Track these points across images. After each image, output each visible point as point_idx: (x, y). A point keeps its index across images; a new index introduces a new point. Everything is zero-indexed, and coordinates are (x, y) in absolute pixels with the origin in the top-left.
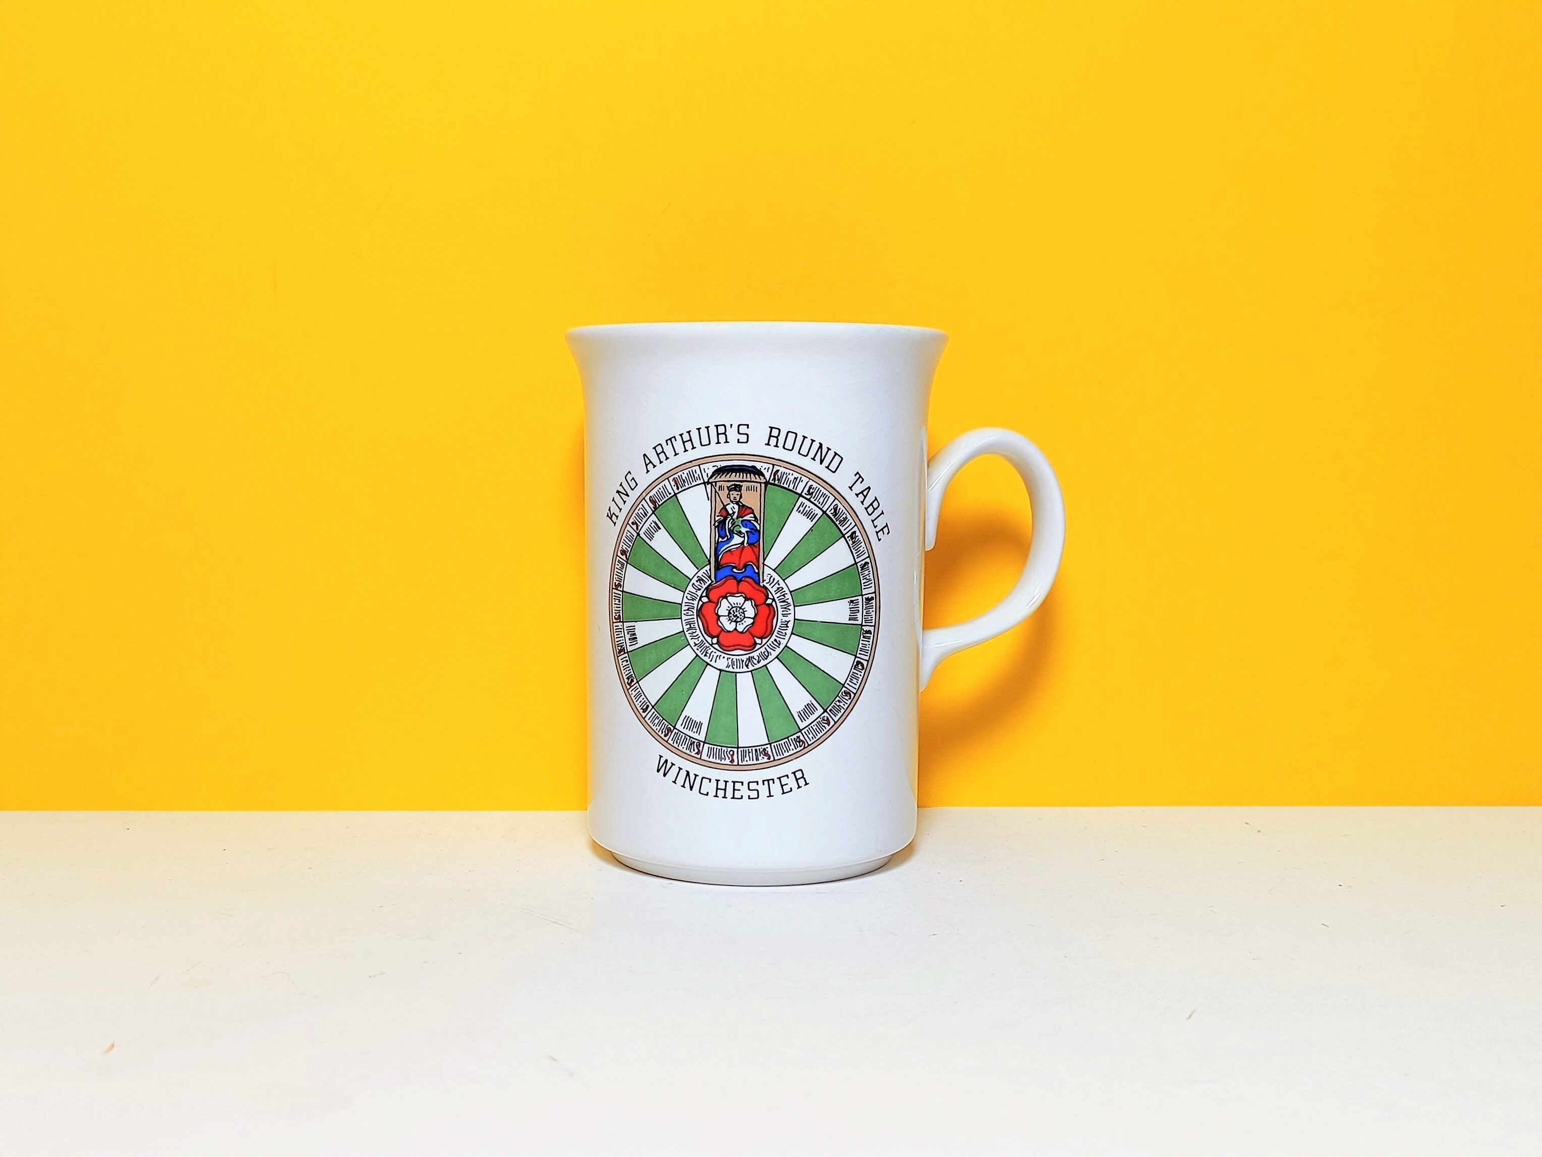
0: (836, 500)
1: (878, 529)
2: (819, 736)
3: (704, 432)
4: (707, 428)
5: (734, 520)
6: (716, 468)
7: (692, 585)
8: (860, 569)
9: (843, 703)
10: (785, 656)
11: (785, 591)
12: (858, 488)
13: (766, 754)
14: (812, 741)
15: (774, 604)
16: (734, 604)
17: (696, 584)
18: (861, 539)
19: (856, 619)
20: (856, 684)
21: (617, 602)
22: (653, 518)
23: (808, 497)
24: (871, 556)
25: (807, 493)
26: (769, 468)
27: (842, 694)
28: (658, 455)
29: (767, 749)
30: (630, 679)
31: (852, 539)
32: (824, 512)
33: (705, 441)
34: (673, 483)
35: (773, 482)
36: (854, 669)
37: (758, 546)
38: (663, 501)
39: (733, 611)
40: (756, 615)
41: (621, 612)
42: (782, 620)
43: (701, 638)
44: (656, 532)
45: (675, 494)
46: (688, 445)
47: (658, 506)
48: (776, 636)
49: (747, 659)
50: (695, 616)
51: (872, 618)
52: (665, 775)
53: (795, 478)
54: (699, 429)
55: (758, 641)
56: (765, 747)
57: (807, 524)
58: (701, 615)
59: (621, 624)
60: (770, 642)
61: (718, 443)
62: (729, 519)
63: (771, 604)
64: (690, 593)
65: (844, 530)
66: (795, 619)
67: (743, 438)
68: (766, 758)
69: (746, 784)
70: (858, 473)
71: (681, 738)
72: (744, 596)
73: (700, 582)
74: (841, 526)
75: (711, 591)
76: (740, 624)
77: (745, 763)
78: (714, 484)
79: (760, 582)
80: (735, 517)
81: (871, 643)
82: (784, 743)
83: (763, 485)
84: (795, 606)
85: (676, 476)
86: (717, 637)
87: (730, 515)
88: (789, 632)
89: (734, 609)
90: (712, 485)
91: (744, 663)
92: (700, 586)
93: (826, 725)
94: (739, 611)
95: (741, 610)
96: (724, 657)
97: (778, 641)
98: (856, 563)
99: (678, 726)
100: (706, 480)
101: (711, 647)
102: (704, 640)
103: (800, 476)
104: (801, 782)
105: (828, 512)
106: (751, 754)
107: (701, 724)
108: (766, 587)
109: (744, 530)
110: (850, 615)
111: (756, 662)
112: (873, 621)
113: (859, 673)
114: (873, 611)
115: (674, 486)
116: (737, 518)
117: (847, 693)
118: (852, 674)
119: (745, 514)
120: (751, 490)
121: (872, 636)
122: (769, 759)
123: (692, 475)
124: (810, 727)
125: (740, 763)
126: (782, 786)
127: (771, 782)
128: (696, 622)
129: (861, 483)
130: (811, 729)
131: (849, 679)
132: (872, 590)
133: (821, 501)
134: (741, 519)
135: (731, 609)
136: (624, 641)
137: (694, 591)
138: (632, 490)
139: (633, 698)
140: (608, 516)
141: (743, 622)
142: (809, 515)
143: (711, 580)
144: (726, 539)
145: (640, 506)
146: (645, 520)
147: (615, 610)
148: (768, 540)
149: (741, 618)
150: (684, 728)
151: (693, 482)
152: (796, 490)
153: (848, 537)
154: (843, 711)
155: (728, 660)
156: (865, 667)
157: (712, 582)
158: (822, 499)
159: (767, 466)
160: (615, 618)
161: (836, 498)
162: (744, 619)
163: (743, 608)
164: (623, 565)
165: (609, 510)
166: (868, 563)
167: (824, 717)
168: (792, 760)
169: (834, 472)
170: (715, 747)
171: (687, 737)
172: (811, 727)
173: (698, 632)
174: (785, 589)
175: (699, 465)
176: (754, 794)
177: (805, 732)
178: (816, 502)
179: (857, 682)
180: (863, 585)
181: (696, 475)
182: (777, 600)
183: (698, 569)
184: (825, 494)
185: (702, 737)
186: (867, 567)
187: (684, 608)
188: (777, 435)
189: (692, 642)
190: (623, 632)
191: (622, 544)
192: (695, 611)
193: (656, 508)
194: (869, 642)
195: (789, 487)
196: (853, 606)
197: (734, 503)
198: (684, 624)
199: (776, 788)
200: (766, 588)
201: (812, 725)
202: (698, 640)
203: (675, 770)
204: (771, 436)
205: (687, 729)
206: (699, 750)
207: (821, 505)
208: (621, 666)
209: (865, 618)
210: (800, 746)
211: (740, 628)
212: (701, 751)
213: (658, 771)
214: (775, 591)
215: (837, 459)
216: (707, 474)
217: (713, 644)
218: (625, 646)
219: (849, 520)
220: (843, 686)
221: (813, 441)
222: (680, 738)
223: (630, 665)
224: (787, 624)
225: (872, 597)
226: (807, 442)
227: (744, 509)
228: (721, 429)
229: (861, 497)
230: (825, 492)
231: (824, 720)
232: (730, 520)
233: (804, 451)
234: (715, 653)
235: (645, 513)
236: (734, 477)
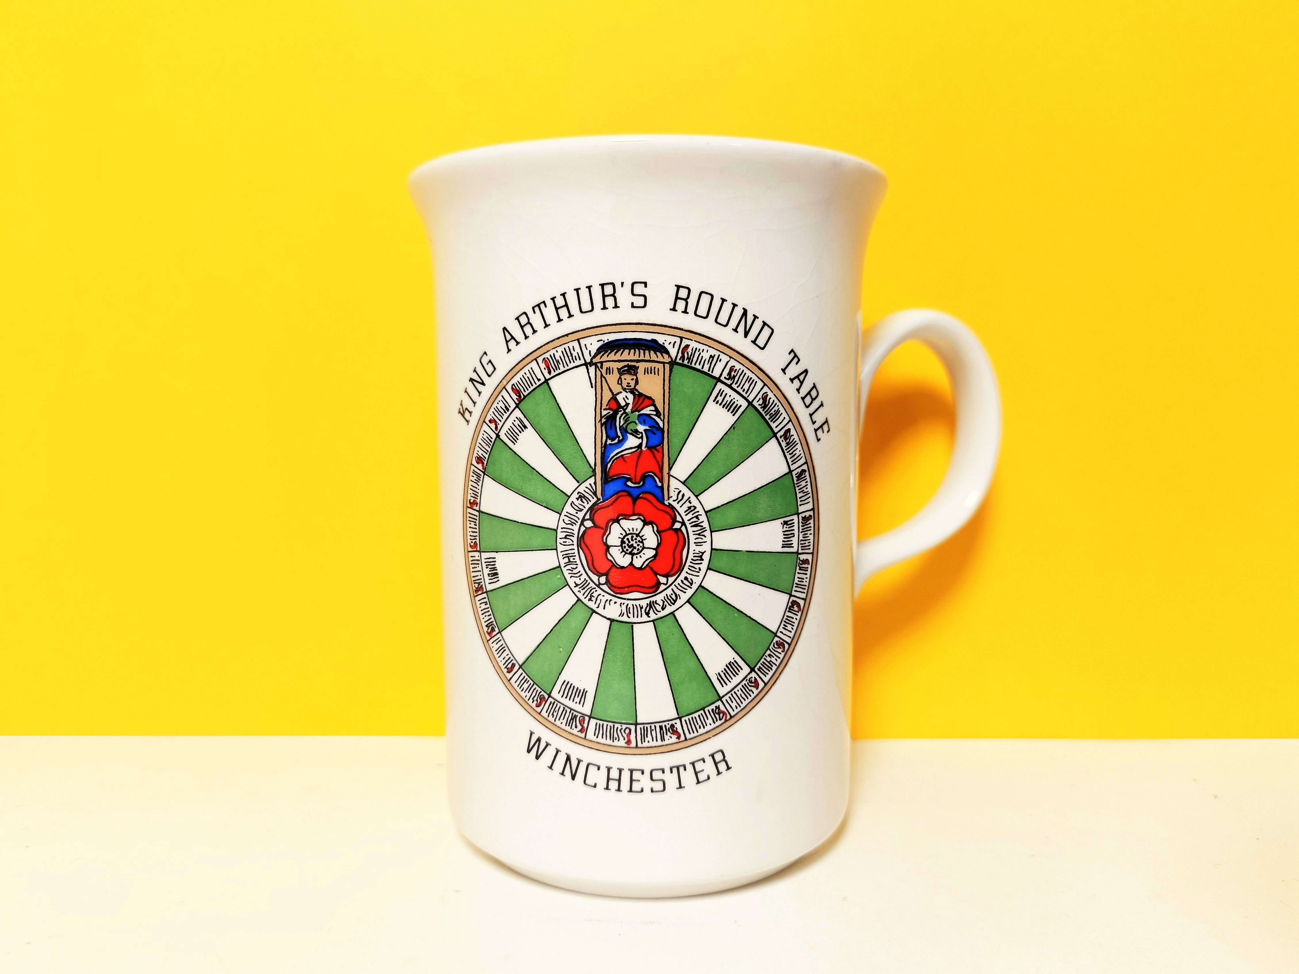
0: (765, 387)
1: (817, 425)
2: (745, 703)
3: (584, 294)
4: (589, 288)
5: (627, 414)
6: (601, 343)
7: (571, 504)
8: (795, 479)
9: (775, 657)
10: (700, 600)
11: (698, 512)
12: (793, 370)
13: (675, 732)
14: (736, 711)
15: (683, 529)
16: (629, 530)
17: (577, 502)
18: (797, 439)
19: (790, 546)
20: (791, 632)
21: (472, 525)
22: (517, 413)
23: (729, 382)
24: (809, 461)
25: (727, 377)
26: (675, 342)
27: (774, 646)
28: (522, 327)
29: (676, 726)
30: (490, 627)
31: (786, 439)
32: (750, 403)
33: (586, 306)
34: (543, 366)
35: (681, 362)
36: (789, 612)
37: (661, 451)
38: (530, 390)
39: (628, 539)
40: (659, 545)
41: (478, 538)
42: (694, 550)
43: (584, 576)
44: (520, 432)
45: (546, 381)
46: (563, 313)
47: (522, 397)
48: (687, 572)
49: (647, 604)
50: (575, 547)
51: (810, 542)
52: (537, 757)
53: (711, 356)
54: (577, 290)
55: (663, 580)
56: (673, 722)
57: (729, 419)
58: (582, 544)
59: (478, 554)
60: (679, 581)
61: (605, 308)
62: (620, 413)
63: (680, 529)
64: (569, 515)
65: (776, 427)
66: (712, 549)
67: (639, 301)
68: (674, 737)
69: (647, 773)
70: (792, 351)
71: (559, 710)
72: (643, 519)
73: (582, 500)
74: (771, 421)
75: (596, 511)
76: (637, 557)
77: (646, 744)
78: (599, 365)
79: (664, 499)
80: (629, 410)
81: (808, 576)
82: (699, 716)
83: (667, 366)
84: (711, 532)
85: (547, 355)
86: (606, 574)
87: (622, 407)
88: (704, 566)
89: (629, 537)
90: (596, 367)
91: (643, 610)
92: (582, 505)
93: (754, 689)
94: (636, 539)
95: (639, 539)
96: (615, 603)
97: (689, 580)
98: (791, 471)
99: (555, 694)
100: (588, 360)
101: (597, 589)
102: (587, 578)
103: (717, 353)
104: (722, 766)
105: (755, 403)
106: (654, 733)
107: (585, 693)
108: (672, 506)
109: (641, 428)
110: (783, 541)
111: (659, 608)
112: (811, 547)
113: (794, 616)
114: (811, 534)
115: (545, 368)
116: (632, 412)
117: (780, 645)
118: (787, 619)
119: (643, 405)
120: (651, 373)
121: (809, 566)
122: (679, 737)
123: (568, 354)
124: (733, 692)
125: (640, 744)
126: (696, 774)
127: (681, 769)
128: (577, 554)
129: (797, 363)
130: (734, 695)
131: (782, 626)
132: (810, 506)
133: (746, 387)
134: (637, 413)
135: (624, 537)
136: (482, 577)
137: (573, 512)
138: (489, 376)
139: (495, 653)
140: (459, 412)
141: (641, 554)
142: (731, 407)
143: (596, 496)
144: (616, 441)
145: (500, 398)
146: (506, 416)
147: (470, 535)
148: (676, 441)
149: (638, 549)
150: (562, 697)
151: (570, 362)
152: (712, 372)
153: (781, 437)
154: (774, 668)
155: (621, 606)
156: (802, 608)
157: (598, 499)
158: (747, 386)
159: (673, 339)
160: (471, 546)
161: (765, 384)
162: (642, 550)
163: (641, 535)
164: (478, 476)
165: (461, 405)
166: (805, 471)
167: (752, 678)
168: (710, 738)
169: (763, 349)
170: (605, 723)
171: (566, 708)
172: (735, 692)
173: (580, 568)
174: (699, 508)
175: (578, 340)
176: (658, 786)
177: (726, 700)
178: (739, 389)
179: (793, 629)
180: (799, 500)
181: (575, 354)
182: (687, 523)
183: (578, 482)
184: (751, 378)
185: (587, 710)
186: (803, 476)
187: (561, 535)
188: (685, 297)
189: (571, 582)
190: (480, 565)
191: (477, 449)
192: (575, 539)
193: (520, 401)
194: (806, 574)
195: (702, 368)
196: (787, 529)
197: (628, 390)
198: (561, 557)
199: (688, 776)
200: (673, 508)
201: (736, 690)
202: (580, 579)
203: (550, 752)
204: (677, 298)
205: (566, 698)
206: (583, 727)
207: (746, 393)
208: (479, 610)
209: (801, 544)
210: (720, 719)
211: (638, 562)
212: (586, 727)
213: (529, 751)
214: (685, 512)
215: (767, 331)
216: (590, 351)
217: (600, 584)
218: (483, 583)
219: (782, 414)
220: (775, 635)
221: (735, 305)
222: (557, 709)
223: (490, 609)
224: (701, 557)
225: (810, 516)
226: (727, 307)
227: (642, 399)
228: (609, 290)
229: (797, 383)
230: (751, 375)
231: (751, 682)
232: (622, 415)
233: (723, 319)
234: (604, 596)
235: (506, 407)
236: (627, 355)
